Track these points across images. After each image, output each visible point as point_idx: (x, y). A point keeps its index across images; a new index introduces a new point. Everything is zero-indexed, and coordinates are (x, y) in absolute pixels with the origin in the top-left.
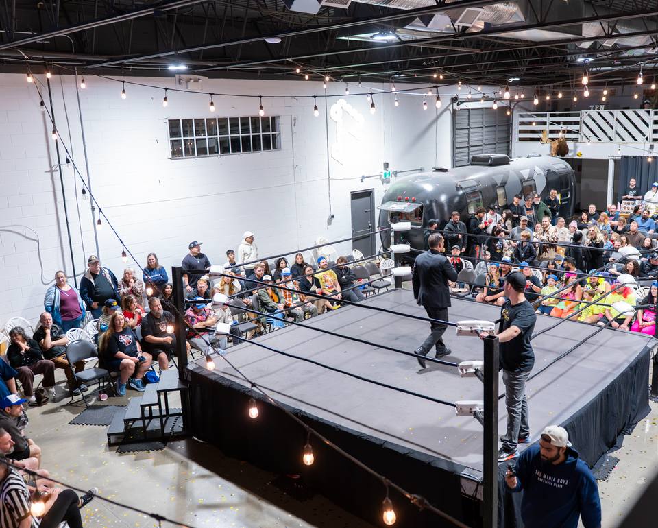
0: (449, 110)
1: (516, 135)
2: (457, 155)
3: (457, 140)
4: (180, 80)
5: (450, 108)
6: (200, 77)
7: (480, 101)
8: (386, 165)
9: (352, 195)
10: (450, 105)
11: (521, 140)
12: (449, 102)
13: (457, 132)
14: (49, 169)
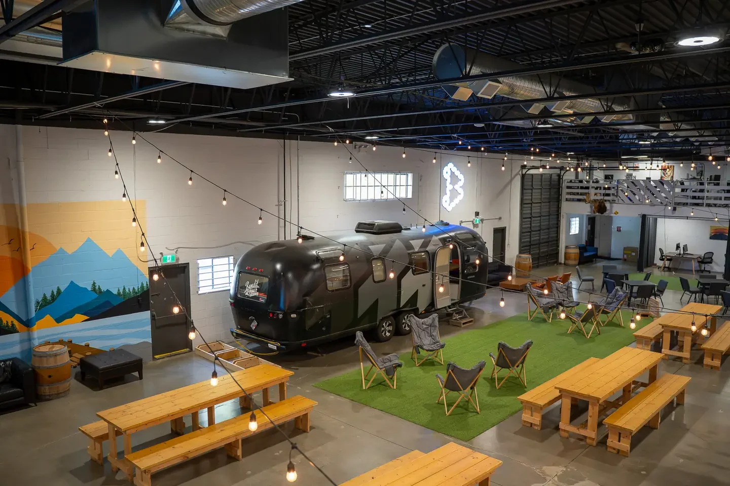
0: (520, 175)
1: (564, 196)
2: (524, 209)
3: (525, 198)
4: (355, 146)
5: (520, 173)
6: (368, 144)
7: (539, 169)
8: (477, 214)
9: (494, 230)
10: (519, 171)
11: (567, 200)
12: (520, 168)
13: (525, 191)
14: (277, 204)
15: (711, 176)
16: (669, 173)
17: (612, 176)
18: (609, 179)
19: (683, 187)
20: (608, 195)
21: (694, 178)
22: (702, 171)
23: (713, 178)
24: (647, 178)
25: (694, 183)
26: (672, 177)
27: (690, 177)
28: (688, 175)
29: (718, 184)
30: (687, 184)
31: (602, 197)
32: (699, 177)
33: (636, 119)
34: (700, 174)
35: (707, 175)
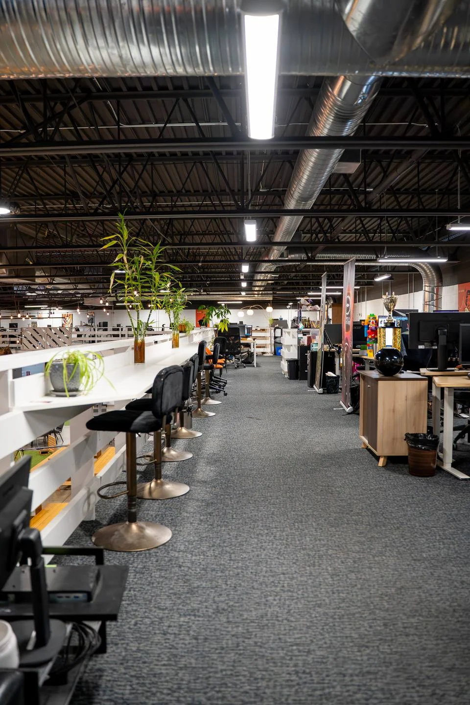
15: (100, 323)
16: (69, 321)
17: (16, 324)
18: (14, 327)
19: (79, 333)
20: (14, 342)
21: (87, 325)
22: (92, 319)
23: (102, 324)
24: (49, 326)
25: (87, 329)
26: (72, 324)
27: (83, 324)
28: (81, 322)
29: (106, 330)
30: (81, 330)
31: (7, 345)
32: (90, 324)
33: (9, 273)
34: (91, 321)
35: (96, 323)
